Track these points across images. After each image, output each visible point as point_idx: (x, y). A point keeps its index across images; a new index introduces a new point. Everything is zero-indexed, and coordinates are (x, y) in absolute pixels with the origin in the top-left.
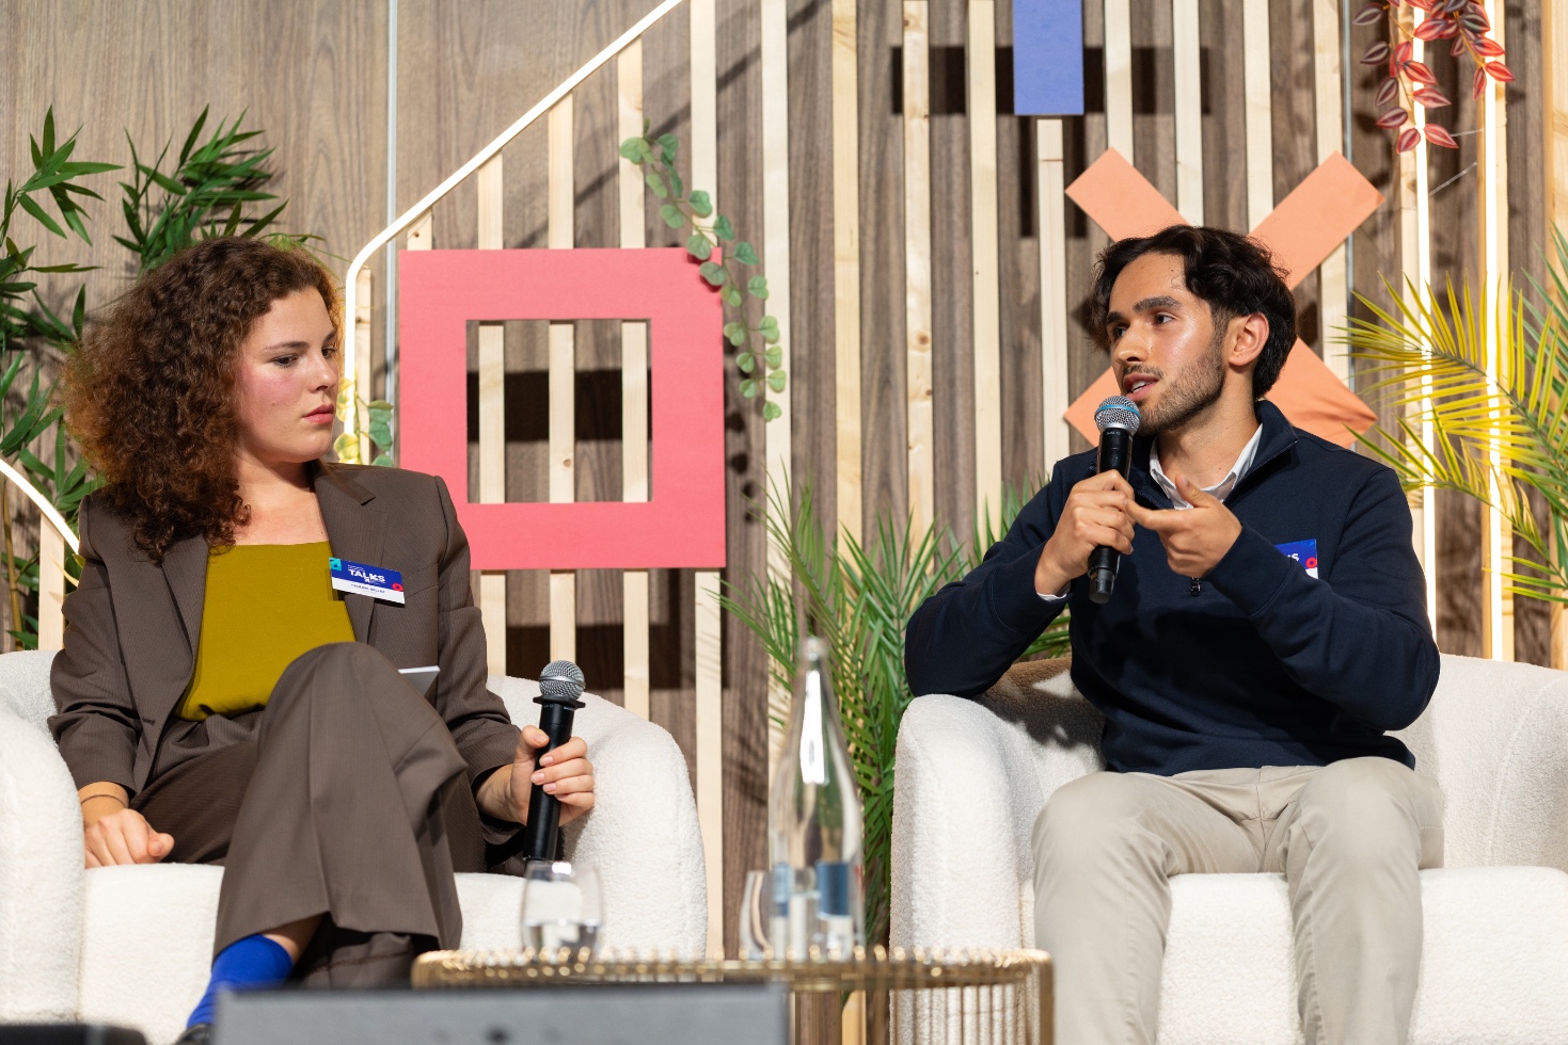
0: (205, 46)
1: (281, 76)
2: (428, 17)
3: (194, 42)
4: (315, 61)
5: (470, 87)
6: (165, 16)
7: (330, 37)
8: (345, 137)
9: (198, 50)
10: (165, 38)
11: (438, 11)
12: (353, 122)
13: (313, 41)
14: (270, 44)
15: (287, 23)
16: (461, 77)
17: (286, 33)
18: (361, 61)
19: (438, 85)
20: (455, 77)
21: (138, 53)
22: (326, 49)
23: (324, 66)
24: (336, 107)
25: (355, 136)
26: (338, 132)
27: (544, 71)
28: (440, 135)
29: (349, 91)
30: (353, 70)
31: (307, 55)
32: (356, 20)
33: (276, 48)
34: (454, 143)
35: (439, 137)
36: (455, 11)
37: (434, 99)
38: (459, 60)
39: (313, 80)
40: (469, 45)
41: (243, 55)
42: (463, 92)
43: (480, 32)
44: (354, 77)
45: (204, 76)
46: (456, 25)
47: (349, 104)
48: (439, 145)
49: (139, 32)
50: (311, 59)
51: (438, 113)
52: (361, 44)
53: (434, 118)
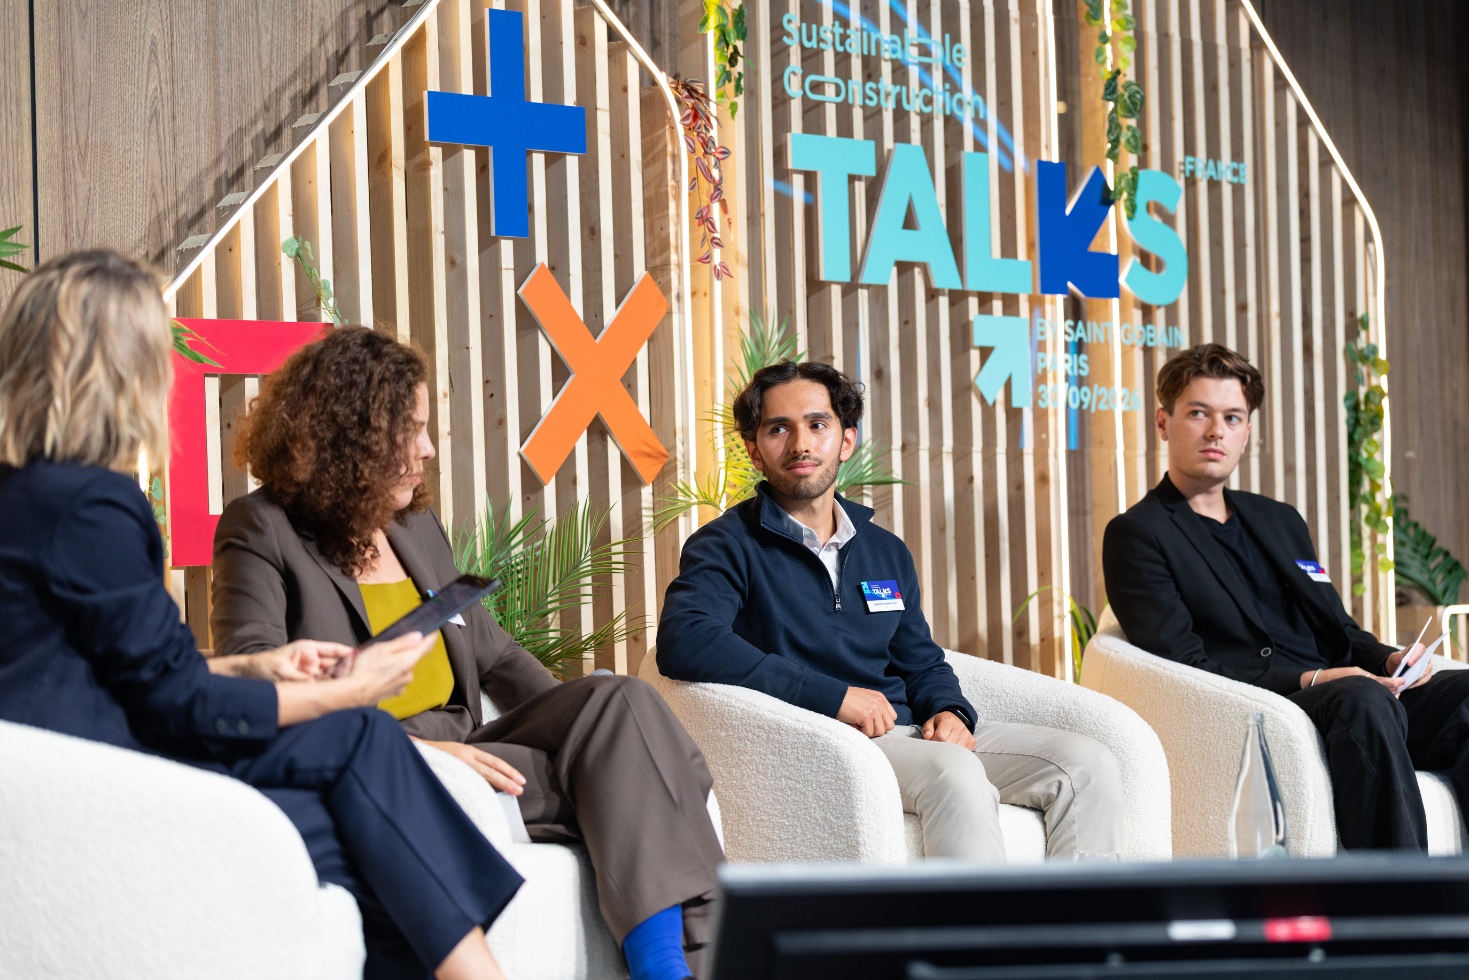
2: (56, 115)
5: (83, 175)
8: (7, 209)
11: (61, 111)
12: (12, 195)
16: (77, 165)
18: (15, 147)
19: (63, 170)
20: (74, 166)
25: (13, 207)
28: (66, 210)
29: (8, 172)
30: (10, 154)
32: (12, 114)
34: (74, 217)
36: (72, 113)
37: (61, 182)
38: (76, 152)
40: (82, 141)
42: (79, 177)
43: (88, 130)
44: (11, 160)
46: (73, 123)
47: (9, 181)
48: (65, 219)
51: (64, 191)
52: (16, 134)
53: (61, 196)
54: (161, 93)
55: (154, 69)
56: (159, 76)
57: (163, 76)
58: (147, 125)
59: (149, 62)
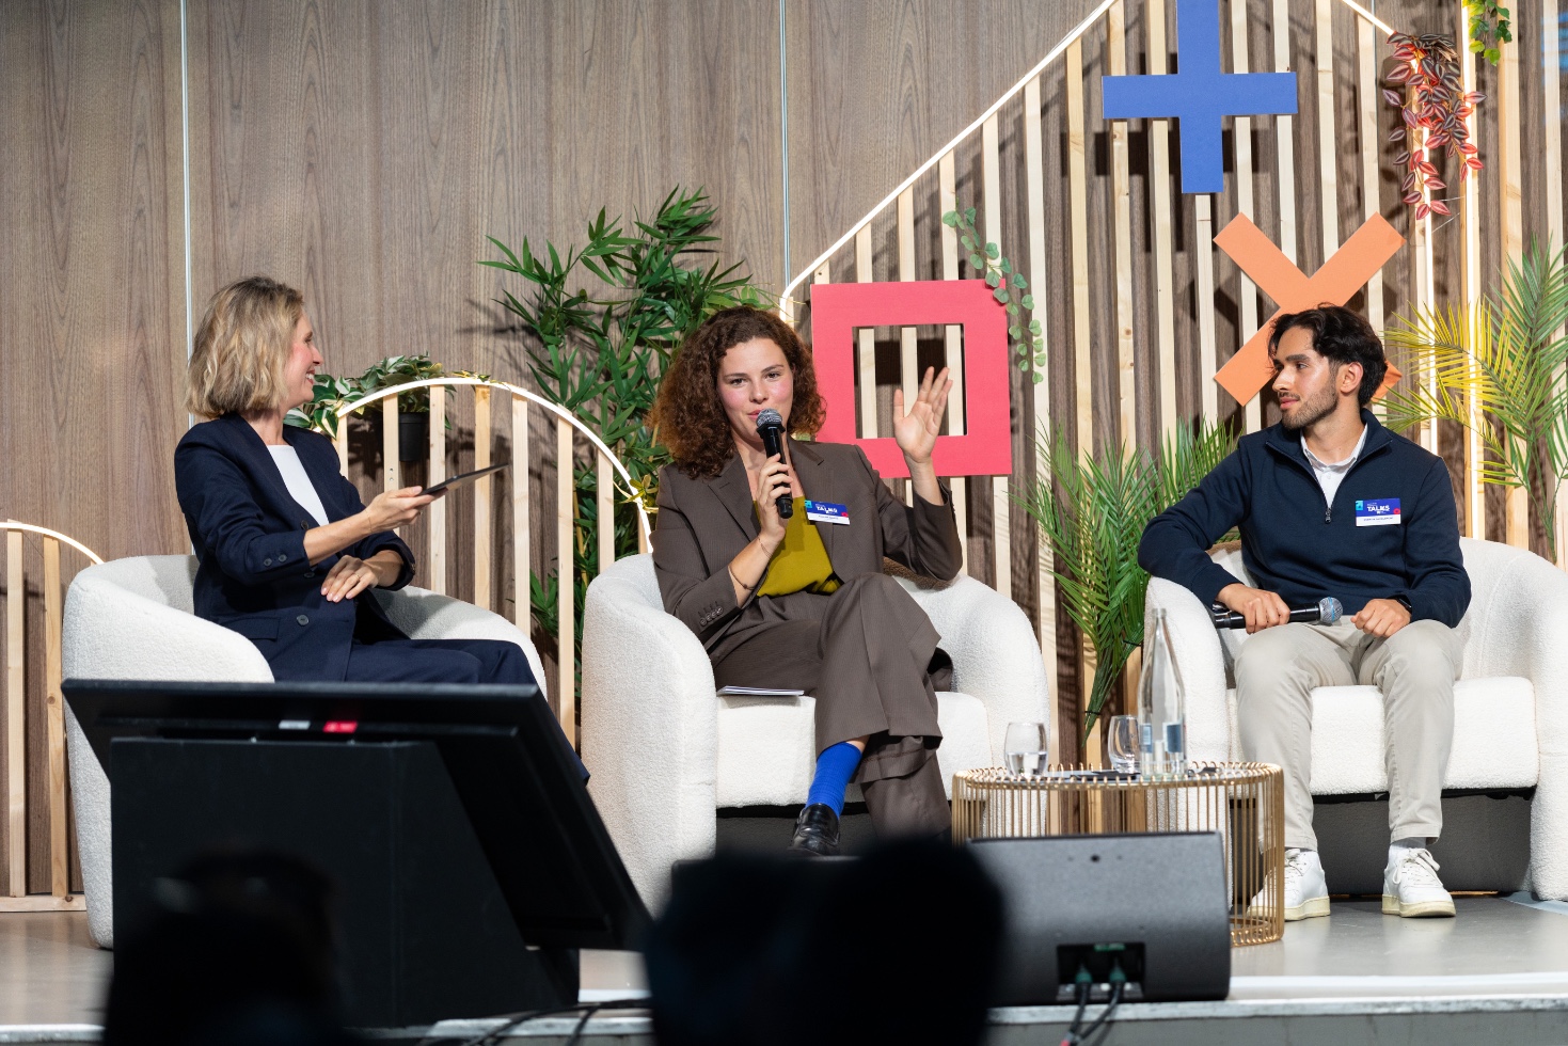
0: (669, 140)
1: (716, 158)
2: (807, 119)
3: (662, 138)
4: (737, 149)
5: (834, 165)
6: (643, 122)
7: (746, 133)
8: (758, 197)
9: (665, 142)
10: (644, 135)
11: (812, 115)
12: (762, 186)
13: (736, 136)
14: (709, 138)
15: (719, 125)
16: (828, 157)
17: (719, 131)
18: (765, 148)
19: (814, 163)
20: (824, 157)
21: (627, 146)
22: (743, 140)
23: (743, 151)
24: (751, 177)
25: (763, 196)
26: (753, 194)
27: (880, 152)
28: (817, 194)
29: (759, 168)
30: (761, 154)
31: (732, 145)
32: (762, 122)
33: (713, 140)
34: (825, 199)
35: (815, 195)
36: (823, 116)
37: (812, 171)
38: (827, 146)
39: (736, 160)
40: (833, 138)
41: (692, 144)
42: (830, 166)
43: (839, 128)
44: (762, 158)
45: (669, 159)
46: (824, 124)
47: (759, 175)
48: (815, 200)
49: (627, 132)
50: (734, 147)
51: (814, 180)
52: (765, 136)
53: (812, 183)
54: (916, 90)
55: (908, 72)
56: (914, 77)
57: (918, 76)
58: (901, 117)
59: (903, 66)
